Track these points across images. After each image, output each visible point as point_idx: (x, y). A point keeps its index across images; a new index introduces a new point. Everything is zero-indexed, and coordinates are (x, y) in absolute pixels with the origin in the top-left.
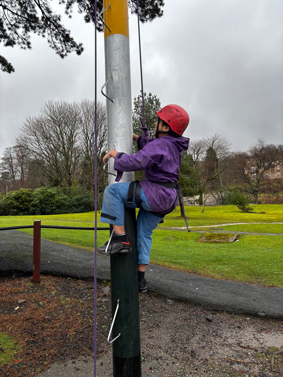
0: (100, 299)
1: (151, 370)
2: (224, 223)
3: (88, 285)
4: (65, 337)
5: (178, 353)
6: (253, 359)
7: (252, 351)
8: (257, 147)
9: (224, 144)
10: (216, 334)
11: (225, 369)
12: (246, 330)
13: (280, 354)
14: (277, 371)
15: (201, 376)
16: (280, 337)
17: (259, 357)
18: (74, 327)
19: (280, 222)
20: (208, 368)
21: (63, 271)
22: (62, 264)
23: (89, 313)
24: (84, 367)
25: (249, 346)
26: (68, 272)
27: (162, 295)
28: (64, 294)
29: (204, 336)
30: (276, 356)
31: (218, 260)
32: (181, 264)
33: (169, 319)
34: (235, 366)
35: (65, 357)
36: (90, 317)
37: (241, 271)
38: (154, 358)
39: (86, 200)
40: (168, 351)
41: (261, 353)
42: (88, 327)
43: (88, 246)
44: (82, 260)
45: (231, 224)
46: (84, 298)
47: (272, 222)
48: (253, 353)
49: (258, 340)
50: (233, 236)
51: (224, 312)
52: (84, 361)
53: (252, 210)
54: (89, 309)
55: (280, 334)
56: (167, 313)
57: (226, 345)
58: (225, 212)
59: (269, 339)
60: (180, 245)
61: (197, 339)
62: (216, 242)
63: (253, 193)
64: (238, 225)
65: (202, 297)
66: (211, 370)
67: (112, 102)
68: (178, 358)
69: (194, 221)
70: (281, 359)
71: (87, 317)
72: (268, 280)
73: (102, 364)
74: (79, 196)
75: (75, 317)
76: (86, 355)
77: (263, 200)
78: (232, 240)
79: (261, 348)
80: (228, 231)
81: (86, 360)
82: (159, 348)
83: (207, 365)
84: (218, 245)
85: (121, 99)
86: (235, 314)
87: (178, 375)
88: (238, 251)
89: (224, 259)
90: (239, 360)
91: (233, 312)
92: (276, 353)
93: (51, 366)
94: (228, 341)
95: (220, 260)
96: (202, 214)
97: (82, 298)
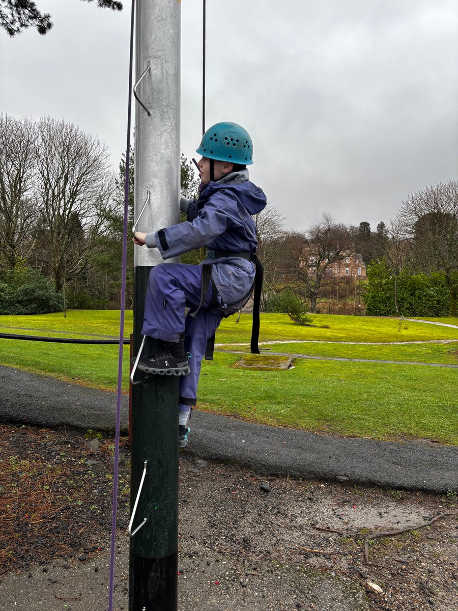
0: (83, 461)
1: (183, 574)
2: (270, 340)
3: (59, 437)
4: (24, 528)
5: (222, 545)
6: (337, 547)
7: (335, 536)
8: (321, 227)
9: (275, 218)
10: (277, 510)
11: (299, 566)
12: (321, 502)
13: (376, 537)
14: (375, 564)
15: (264, 578)
16: (372, 512)
17: (346, 544)
18: (40, 510)
19: (351, 341)
20: (272, 566)
21: (13, 413)
22: (11, 402)
23: (65, 485)
24: (64, 577)
25: (328, 528)
26: (23, 415)
27: (188, 452)
28: (17, 453)
29: (260, 515)
30: (371, 542)
31: (269, 397)
32: (213, 402)
33: (201, 491)
34: (313, 560)
35: (29, 562)
36: (68, 492)
37: (305, 415)
38: (185, 554)
39: (42, 293)
40: (206, 542)
41: (348, 537)
42: (66, 509)
43: (53, 371)
44: (48, 395)
45: (282, 342)
46: (55, 460)
47: (339, 341)
48: (336, 539)
49: (340, 518)
50: (287, 360)
51: (287, 477)
52: (64, 567)
53: (311, 321)
54: (64, 478)
55: (371, 508)
56: (197, 481)
57: (295, 527)
58: (270, 323)
59: (356, 516)
60: (207, 373)
61: (250, 520)
62: (260, 368)
63: (310, 297)
64: (292, 344)
65: (252, 454)
66: (277, 568)
67: (149, 114)
68: (224, 551)
69: (225, 335)
70: (378, 545)
71: (63, 492)
72: (346, 428)
73: (96, 570)
74: (30, 286)
75: (40, 493)
76: (66, 556)
77: (324, 308)
78: (285, 367)
79: (347, 530)
80: (278, 352)
81: (66, 565)
82: (192, 537)
83: (271, 561)
84: (266, 373)
85: (165, 112)
86: (303, 480)
87: (228, 580)
88: (298, 384)
89: (278, 395)
90: (317, 551)
91: (301, 476)
92: (370, 537)
93: (4, 579)
94: (296, 522)
95: (272, 397)
96: (237, 326)
97: (50, 460)
